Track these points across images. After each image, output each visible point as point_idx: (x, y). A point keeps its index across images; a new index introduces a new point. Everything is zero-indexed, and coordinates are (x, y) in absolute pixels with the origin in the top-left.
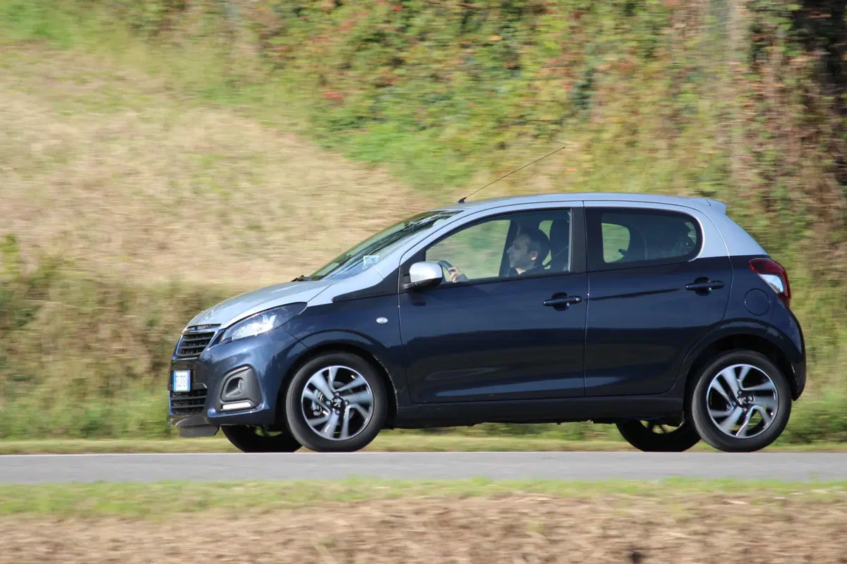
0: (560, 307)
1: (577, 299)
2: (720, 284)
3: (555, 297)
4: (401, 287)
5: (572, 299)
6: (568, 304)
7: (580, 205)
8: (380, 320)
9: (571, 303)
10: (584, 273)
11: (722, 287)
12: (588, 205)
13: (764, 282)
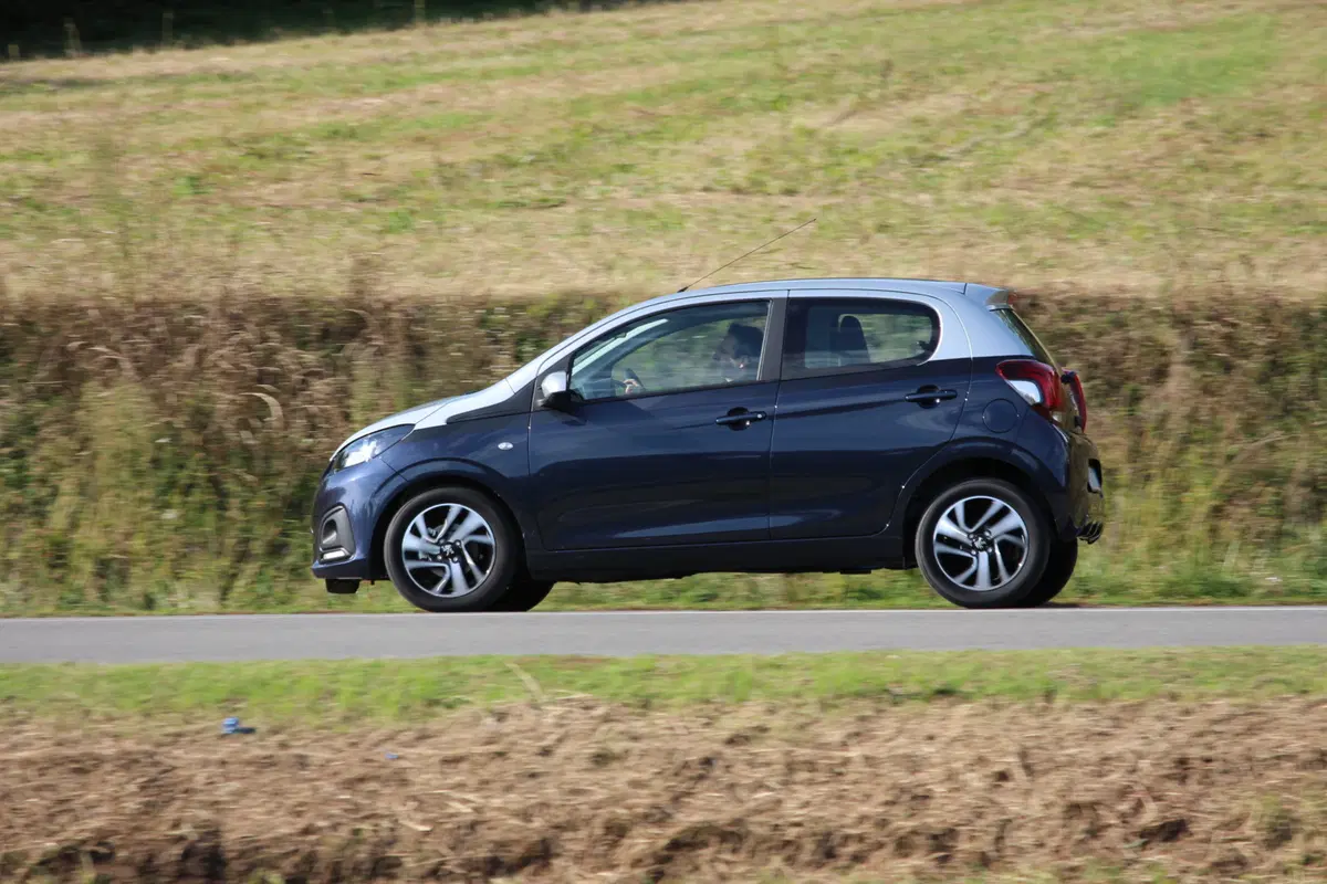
0: (738, 425)
1: (760, 416)
2: (952, 393)
3: (731, 413)
4: (535, 404)
5: (751, 416)
6: (748, 423)
7: (784, 295)
8: (502, 446)
9: (752, 420)
10: (775, 382)
11: (955, 397)
12: (793, 294)
13: (1012, 390)
